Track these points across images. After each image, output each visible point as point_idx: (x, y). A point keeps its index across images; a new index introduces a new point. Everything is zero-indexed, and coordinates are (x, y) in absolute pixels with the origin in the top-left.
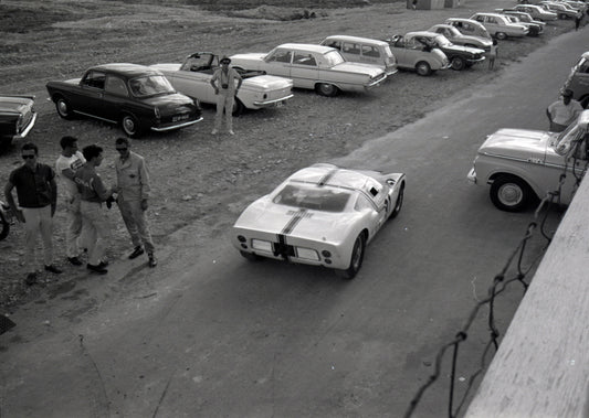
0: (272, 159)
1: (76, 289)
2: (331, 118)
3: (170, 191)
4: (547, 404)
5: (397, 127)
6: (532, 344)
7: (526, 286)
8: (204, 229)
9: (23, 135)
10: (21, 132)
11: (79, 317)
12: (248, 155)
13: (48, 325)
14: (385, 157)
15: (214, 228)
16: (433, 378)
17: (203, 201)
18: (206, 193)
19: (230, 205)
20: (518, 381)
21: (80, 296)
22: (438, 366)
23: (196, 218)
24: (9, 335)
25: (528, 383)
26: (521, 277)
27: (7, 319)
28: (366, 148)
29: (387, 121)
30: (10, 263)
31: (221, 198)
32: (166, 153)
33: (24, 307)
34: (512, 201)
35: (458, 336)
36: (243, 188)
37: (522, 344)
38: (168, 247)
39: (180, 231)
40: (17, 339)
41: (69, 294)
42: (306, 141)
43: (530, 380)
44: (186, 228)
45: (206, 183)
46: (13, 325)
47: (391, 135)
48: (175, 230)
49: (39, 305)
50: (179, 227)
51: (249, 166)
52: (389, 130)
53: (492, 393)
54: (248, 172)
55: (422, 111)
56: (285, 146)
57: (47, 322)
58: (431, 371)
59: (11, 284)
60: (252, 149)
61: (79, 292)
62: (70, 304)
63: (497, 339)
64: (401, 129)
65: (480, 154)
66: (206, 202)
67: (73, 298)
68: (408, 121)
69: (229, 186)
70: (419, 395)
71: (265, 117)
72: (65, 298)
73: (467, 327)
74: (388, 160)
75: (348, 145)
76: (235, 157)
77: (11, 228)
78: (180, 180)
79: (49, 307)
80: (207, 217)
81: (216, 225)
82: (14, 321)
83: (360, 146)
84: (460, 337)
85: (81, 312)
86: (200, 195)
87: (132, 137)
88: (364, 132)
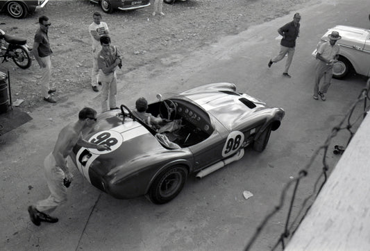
0: (191, 33)
1: (68, 101)
2: (230, 10)
3: (127, 47)
4: (361, 229)
5: (271, 19)
6: (354, 179)
7: (352, 134)
8: (146, 72)
9: (42, 6)
10: (41, 4)
11: (69, 117)
12: (176, 29)
13: (51, 121)
14: (261, 37)
15: (152, 72)
16: (278, 209)
17: (146, 55)
18: (148, 50)
19: (162, 59)
20: (340, 207)
21: (71, 106)
22: (283, 198)
23: (141, 65)
24: (28, 124)
25: (348, 210)
26: (349, 127)
27: (28, 115)
28: (249, 30)
29: (265, 15)
30: (31, 82)
31: (157, 55)
32: (126, 24)
33: (38, 109)
34: (338, 72)
35: (300, 173)
36: (171, 49)
37: (346, 179)
38: (123, 82)
39: (131, 72)
40: (33, 127)
41: (64, 104)
42: (212, 23)
43: (350, 208)
44: (134, 71)
45: (149, 44)
46: (31, 119)
47: (266, 24)
48: (128, 71)
49: (47, 109)
50: (131, 70)
51: (176, 36)
52: (266, 20)
53: (320, 214)
54: (176, 40)
55: (288, 10)
56: (199, 25)
57: (51, 119)
58: (277, 203)
59: (32, 95)
60: (179, 25)
61: (69, 104)
62: (64, 110)
63: (327, 172)
64: (274, 21)
65: (322, 40)
66: (148, 56)
67: (66, 106)
68: (278, 16)
69: (163, 47)
70: (265, 223)
71: (188, 6)
72: (62, 106)
73: (308, 166)
74: (263, 39)
75: (238, 28)
76: (168, 30)
77: (33, 62)
78: (134, 41)
79: (52, 110)
80: (148, 65)
81: (154, 70)
82: (32, 116)
83: (246, 29)
84: (302, 174)
85: (70, 115)
86: (145, 51)
87: (107, 12)
88: (250, 20)
